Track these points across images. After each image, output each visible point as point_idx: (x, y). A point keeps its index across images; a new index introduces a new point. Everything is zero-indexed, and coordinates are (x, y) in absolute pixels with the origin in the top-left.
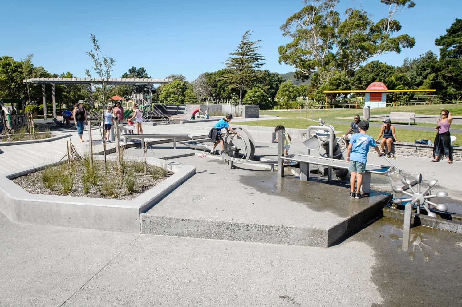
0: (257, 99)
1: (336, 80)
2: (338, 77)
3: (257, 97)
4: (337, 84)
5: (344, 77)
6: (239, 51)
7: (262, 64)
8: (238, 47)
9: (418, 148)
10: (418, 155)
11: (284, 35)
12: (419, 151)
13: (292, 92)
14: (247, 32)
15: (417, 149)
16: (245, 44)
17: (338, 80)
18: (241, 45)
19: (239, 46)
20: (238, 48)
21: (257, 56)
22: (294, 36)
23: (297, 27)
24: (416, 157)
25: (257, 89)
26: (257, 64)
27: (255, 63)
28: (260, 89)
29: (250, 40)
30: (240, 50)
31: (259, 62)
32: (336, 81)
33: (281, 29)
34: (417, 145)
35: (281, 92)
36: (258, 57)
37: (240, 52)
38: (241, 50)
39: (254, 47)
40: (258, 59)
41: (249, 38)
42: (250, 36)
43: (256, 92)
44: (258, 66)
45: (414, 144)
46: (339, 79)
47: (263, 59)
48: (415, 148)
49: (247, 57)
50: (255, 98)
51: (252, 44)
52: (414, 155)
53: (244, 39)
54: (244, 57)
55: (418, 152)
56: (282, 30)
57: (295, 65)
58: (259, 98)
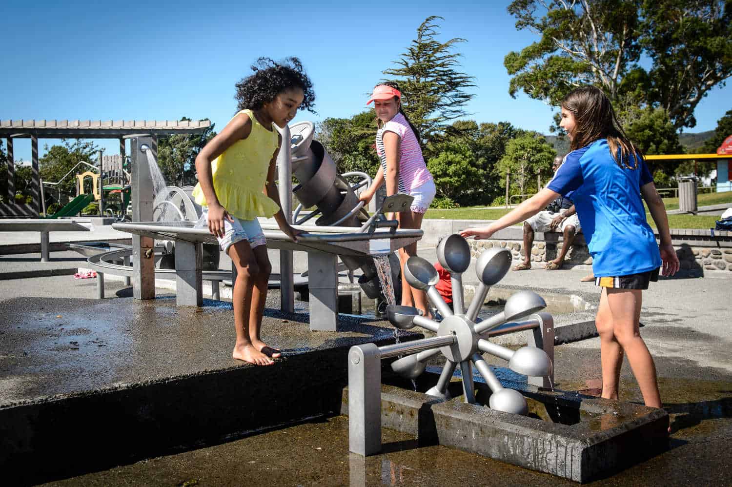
0: (452, 180)
1: (643, 130)
2: (647, 122)
3: (451, 177)
4: (645, 138)
5: (660, 121)
6: (407, 64)
7: (467, 97)
8: (405, 55)
9: (722, 243)
10: (723, 264)
11: (520, 25)
12: (726, 252)
13: (537, 162)
14: (427, 20)
15: (719, 246)
16: (423, 47)
17: (647, 131)
18: (411, 49)
19: (408, 52)
20: (405, 58)
21: (454, 76)
22: (542, 28)
23: (551, 7)
24: (718, 271)
25: (451, 157)
26: (456, 96)
27: (449, 94)
28: (459, 157)
29: (435, 38)
30: (411, 63)
31: (458, 91)
32: (641, 133)
33: (510, 10)
34: (717, 233)
35: (511, 163)
36: (455, 78)
37: (410, 65)
38: (413, 61)
39: (446, 54)
40: (457, 84)
41: (434, 34)
42: (436, 29)
43: (450, 163)
44: (459, 102)
45: (708, 232)
46: (650, 127)
47: (469, 84)
48: (714, 243)
49: (430, 79)
50: (447, 179)
51: (439, 48)
52: (712, 266)
53: (420, 36)
54: (422, 80)
55: (724, 255)
56: (512, 14)
57: (548, 100)
58: (456, 178)
